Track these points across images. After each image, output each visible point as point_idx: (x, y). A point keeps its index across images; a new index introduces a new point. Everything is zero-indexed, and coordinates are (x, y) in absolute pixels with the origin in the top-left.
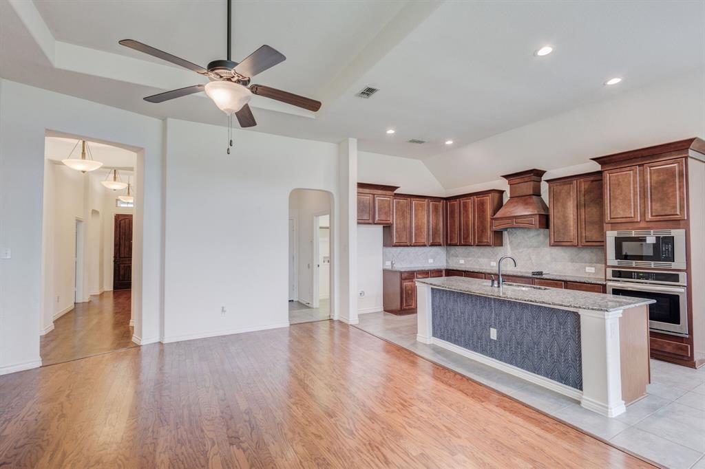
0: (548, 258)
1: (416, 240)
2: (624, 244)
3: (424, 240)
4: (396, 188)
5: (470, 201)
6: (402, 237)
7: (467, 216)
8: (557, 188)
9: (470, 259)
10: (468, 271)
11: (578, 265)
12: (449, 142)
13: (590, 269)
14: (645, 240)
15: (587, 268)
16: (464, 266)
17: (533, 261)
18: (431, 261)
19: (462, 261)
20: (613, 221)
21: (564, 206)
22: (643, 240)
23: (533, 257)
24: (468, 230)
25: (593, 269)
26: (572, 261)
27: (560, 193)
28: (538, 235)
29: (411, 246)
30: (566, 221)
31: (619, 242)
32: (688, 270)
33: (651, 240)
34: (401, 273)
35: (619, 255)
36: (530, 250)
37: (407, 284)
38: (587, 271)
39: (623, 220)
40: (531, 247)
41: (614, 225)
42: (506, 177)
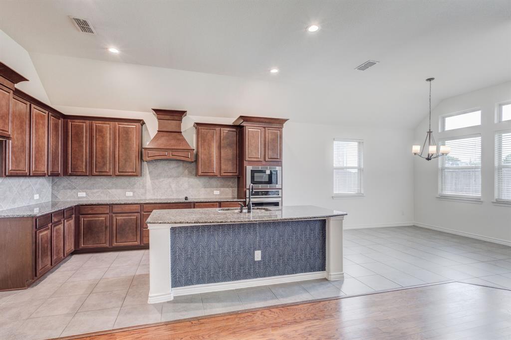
0: (186, 185)
1: (36, 167)
2: (256, 174)
3: (44, 169)
4: (22, 79)
5: (107, 126)
6: (20, 161)
7: (104, 143)
8: (203, 130)
9: (95, 191)
10: (116, 204)
11: (208, 190)
12: (114, 50)
13: (217, 192)
14: (265, 172)
15: (215, 191)
16: (85, 199)
17: (174, 189)
18: (36, 197)
19: (82, 194)
20: (250, 159)
21: (210, 146)
22: (263, 172)
23: (173, 186)
24: (103, 158)
25: (219, 191)
26: (205, 187)
27: (207, 135)
28: (178, 167)
29: (30, 176)
30: (211, 157)
31: (253, 172)
32: (281, 189)
33: (268, 172)
34: (35, 219)
35: (253, 182)
36: (170, 180)
37: (44, 234)
38: (215, 193)
39: (255, 160)
40: (171, 177)
41: (251, 162)
42: (157, 111)
